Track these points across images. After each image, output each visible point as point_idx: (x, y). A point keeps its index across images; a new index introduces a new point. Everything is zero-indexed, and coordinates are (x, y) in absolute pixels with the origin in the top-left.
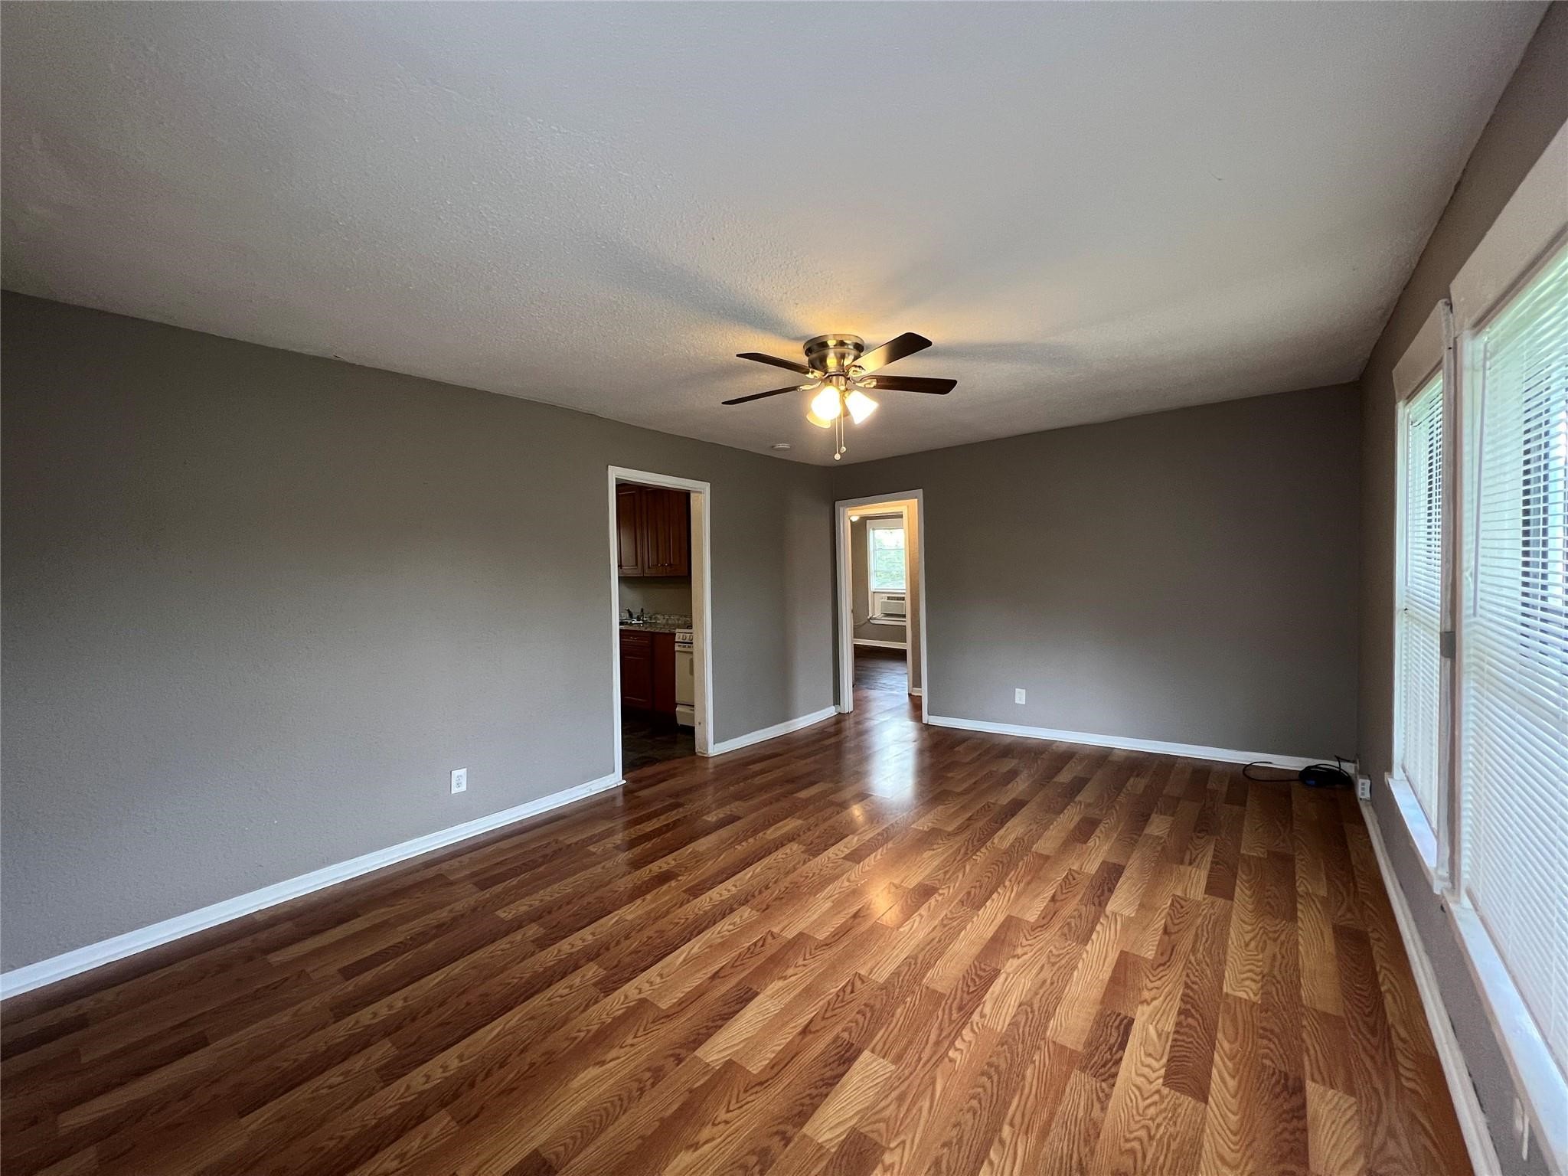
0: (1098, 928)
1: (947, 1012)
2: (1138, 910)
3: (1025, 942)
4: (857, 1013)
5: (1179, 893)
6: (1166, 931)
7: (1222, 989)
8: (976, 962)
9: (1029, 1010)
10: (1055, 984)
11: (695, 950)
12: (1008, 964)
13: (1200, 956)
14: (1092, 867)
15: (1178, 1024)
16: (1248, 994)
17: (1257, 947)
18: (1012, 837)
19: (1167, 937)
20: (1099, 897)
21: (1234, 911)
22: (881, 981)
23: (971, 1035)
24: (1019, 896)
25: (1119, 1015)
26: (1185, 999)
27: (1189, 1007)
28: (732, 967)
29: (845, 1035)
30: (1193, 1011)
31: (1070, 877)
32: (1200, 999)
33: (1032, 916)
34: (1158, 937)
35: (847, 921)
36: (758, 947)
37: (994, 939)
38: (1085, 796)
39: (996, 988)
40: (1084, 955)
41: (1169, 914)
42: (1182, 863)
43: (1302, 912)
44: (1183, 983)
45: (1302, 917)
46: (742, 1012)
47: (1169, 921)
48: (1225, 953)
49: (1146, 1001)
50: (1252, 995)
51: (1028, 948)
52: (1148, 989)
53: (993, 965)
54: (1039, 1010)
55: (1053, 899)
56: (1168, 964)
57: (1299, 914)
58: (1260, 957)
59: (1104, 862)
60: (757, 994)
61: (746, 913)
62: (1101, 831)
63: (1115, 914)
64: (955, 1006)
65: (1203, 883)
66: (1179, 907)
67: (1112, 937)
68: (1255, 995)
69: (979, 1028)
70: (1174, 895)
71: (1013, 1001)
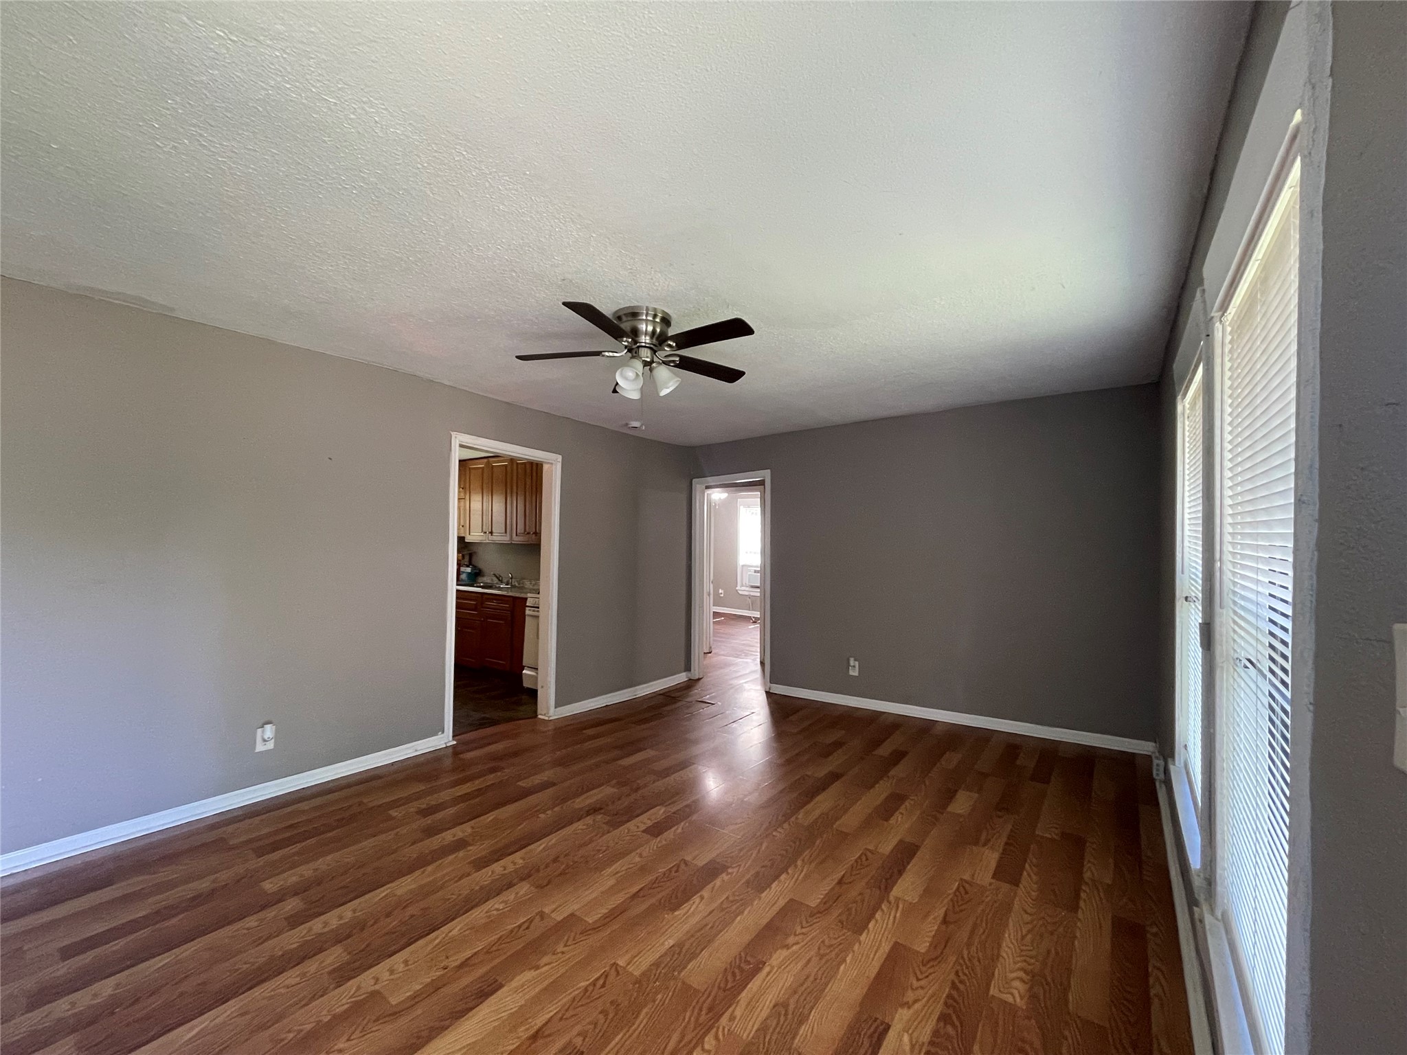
0: (878, 915)
1: (696, 1011)
2: (921, 897)
3: (799, 930)
4: (601, 1013)
5: (967, 877)
6: (945, 921)
7: (988, 990)
8: (742, 953)
9: (783, 1012)
10: (818, 981)
11: (455, 932)
12: (775, 956)
13: (973, 949)
14: (887, 846)
15: (936, 1033)
16: (1014, 998)
17: (1032, 942)
18: (817, 813)
19: (944, 927)
20: (886, 879)
21: (1017, 899)
22: (637, 973)
23: (714, 1042)
24: (807, 877)
25: (876, 1019)
26: (950, 1001)
27: (950, 1011)
28: (488, 952)
29: (578, 1041)
30: (954, 1017)
31: (864, 858)
32: (963, 1002)
33: (814, 901)
34: (936, 928)
35: (623, 902)
36: (521, 929)
37: (768, 926)
38: (899, 771)
39: (754, 985)
40: (856, 947)
41: (952, 900)
42: (976, 843)
43: (1085, 901)
44: (949, 983)
45: (1084, 908)
46: (477, 1009)
47: (951, 908)
48: (999, 946)
49: (907, 1003)
50: (1018, 1000)
51: (801, 937)
52: (912, 989)
53: (760, 957)
54: (793, 1014)
55: (840, 882)
56: (940, 958)
57: (1082, 904)
58: (1034, 953)
59: (901, 842)
60: (501, 986)
61: (524, 889)
62: (906, 808)
63: (897, 899)
64: (706, 1005)
65: (993, 865)
66: (963, 892)
67: (890, 926)
68: (1022, 998)
69: (724, 1035)
70: (961, 879)
71: (769, 1000)
